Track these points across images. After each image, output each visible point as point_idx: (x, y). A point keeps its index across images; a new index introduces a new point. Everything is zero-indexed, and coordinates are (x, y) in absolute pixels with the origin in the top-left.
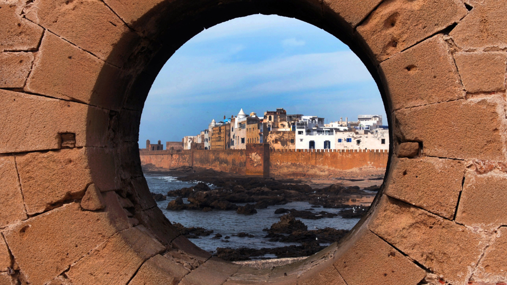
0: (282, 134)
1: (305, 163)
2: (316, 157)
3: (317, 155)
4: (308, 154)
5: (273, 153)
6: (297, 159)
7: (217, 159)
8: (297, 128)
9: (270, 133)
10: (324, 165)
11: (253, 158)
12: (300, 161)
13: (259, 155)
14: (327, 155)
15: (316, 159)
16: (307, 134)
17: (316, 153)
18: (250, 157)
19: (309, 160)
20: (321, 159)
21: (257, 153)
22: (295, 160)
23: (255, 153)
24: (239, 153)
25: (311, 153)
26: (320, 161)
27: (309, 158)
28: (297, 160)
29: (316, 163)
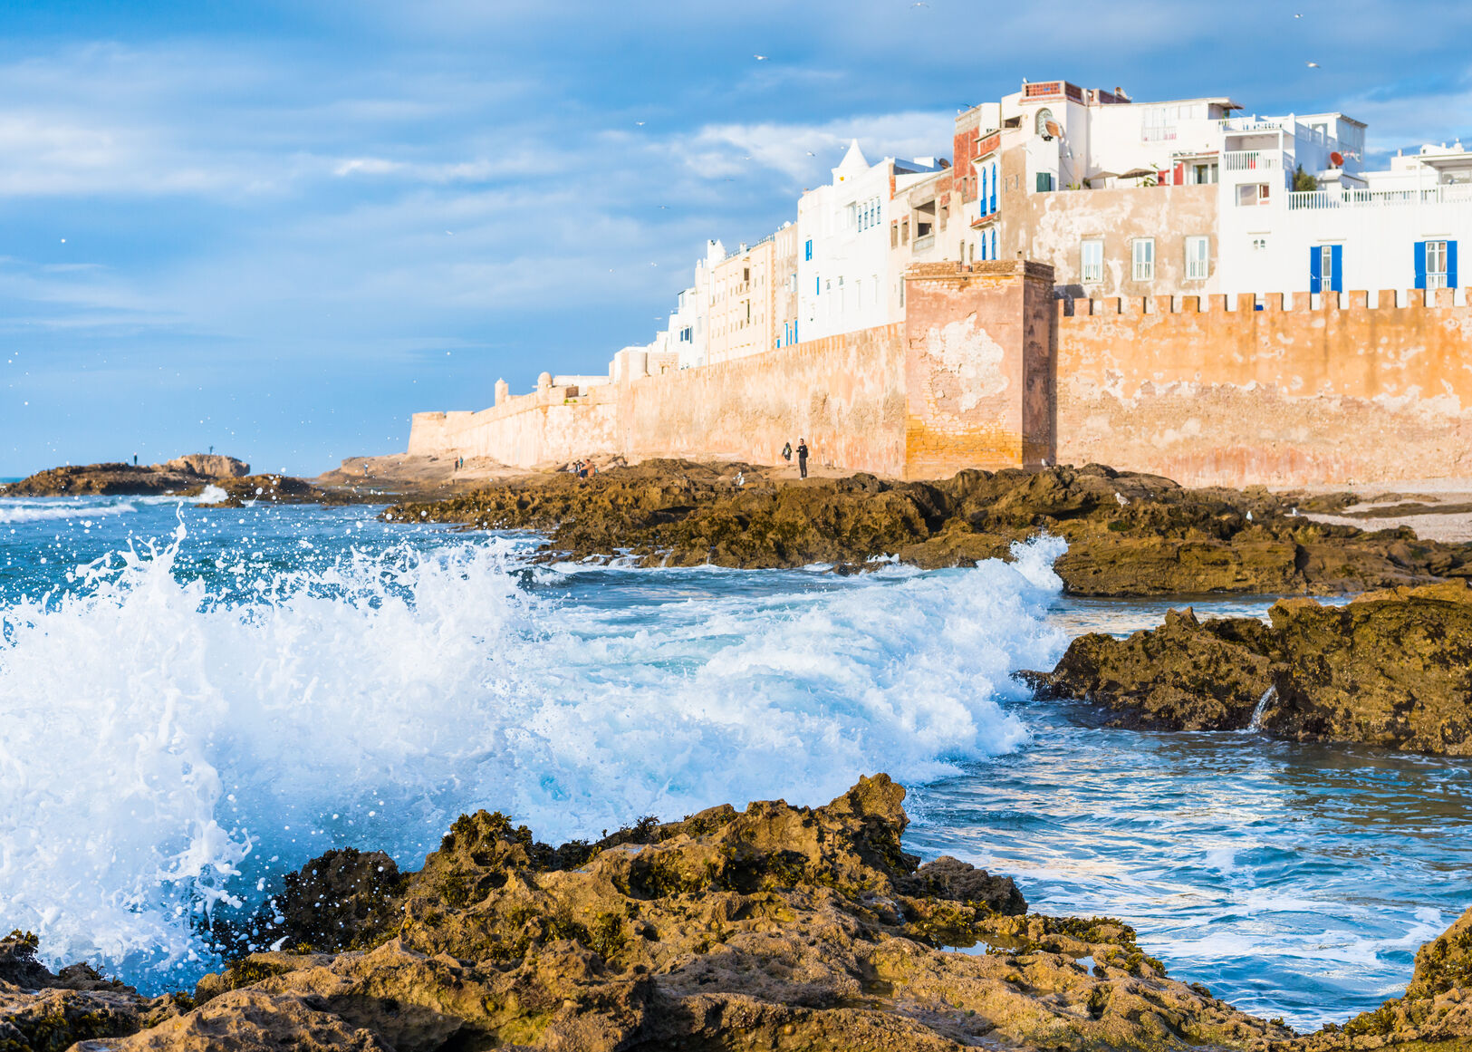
0: (1128, 208)
1: (1299, 382)
2: (1374, 344)
3: (1381, 328)
4: (1319, 323)
5: (1082, 325)
6: (1240, 359)
7: (733, 407)
8: (1229, 167)
9: (1053, 207)
10: (1430, 390)
11: (951, 360)
12: (1263, 370)
13: (995, 338)
14: (1450, 328)
15: (1372, 358)
16: (1295, 204)
17: (1375, 319)
18: (934, 350)
19: (1326, 362)
20: (1412, 352)
21: (978, 323)
22: (1230, 364)
23: (969, 323)
24: (853, 351)
25: (1335, 315)
26: (1402, 366)
27: (1326, 348)
28: (1244, 366)
29: (1372, 384)
